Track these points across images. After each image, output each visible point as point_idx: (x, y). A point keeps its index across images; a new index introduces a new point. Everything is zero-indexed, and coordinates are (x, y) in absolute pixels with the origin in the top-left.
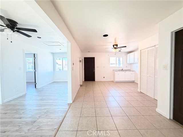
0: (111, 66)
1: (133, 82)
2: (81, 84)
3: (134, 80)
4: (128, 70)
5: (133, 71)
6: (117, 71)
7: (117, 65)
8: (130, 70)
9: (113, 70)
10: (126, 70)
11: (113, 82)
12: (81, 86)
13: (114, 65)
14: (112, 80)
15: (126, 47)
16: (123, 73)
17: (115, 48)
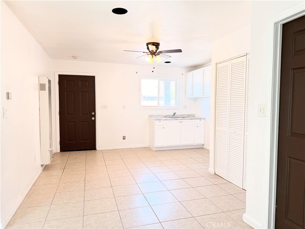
0: (144, 103)
1: (200, 148)
2: (45, 164)
3: (202, 142)
4: (189, 116)
5: (200, 119)
6: (159, 118)
7: (162, 103)
8: (194, 116)
9: (151, 116)
10: (183, 117)
11: (148, 149)
12: (46, 168)
13: (154, 103)
14: (147, 145)
15: (180, 51)
16: (174, 123)
17: (153, 53)
